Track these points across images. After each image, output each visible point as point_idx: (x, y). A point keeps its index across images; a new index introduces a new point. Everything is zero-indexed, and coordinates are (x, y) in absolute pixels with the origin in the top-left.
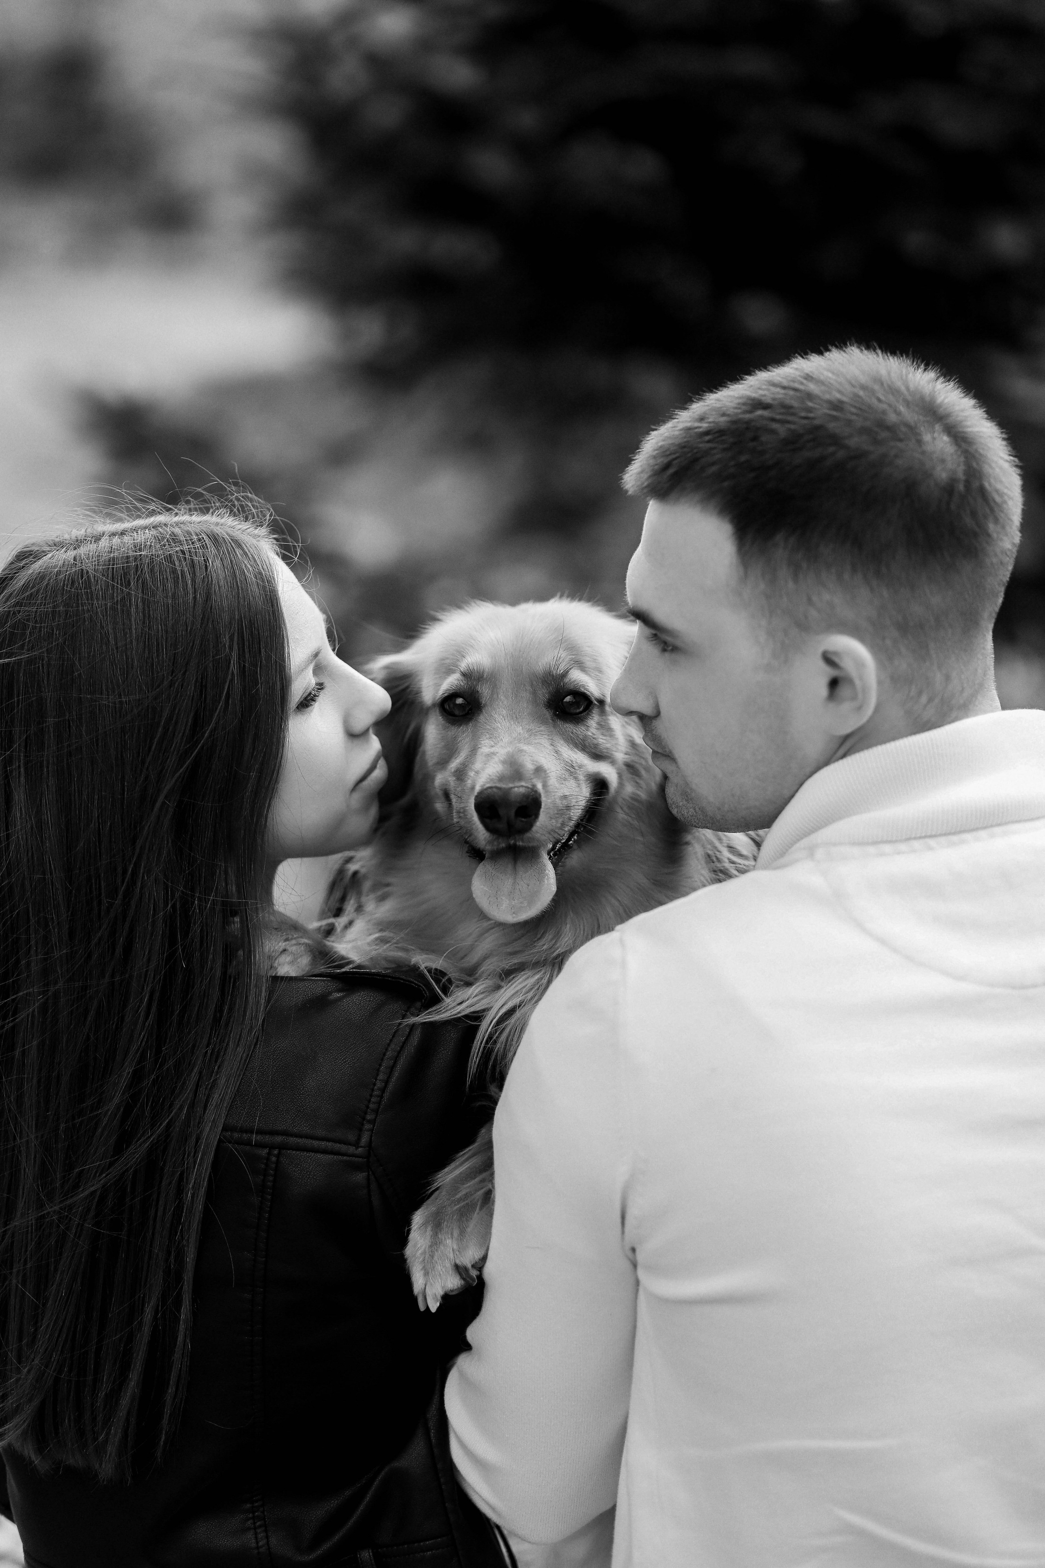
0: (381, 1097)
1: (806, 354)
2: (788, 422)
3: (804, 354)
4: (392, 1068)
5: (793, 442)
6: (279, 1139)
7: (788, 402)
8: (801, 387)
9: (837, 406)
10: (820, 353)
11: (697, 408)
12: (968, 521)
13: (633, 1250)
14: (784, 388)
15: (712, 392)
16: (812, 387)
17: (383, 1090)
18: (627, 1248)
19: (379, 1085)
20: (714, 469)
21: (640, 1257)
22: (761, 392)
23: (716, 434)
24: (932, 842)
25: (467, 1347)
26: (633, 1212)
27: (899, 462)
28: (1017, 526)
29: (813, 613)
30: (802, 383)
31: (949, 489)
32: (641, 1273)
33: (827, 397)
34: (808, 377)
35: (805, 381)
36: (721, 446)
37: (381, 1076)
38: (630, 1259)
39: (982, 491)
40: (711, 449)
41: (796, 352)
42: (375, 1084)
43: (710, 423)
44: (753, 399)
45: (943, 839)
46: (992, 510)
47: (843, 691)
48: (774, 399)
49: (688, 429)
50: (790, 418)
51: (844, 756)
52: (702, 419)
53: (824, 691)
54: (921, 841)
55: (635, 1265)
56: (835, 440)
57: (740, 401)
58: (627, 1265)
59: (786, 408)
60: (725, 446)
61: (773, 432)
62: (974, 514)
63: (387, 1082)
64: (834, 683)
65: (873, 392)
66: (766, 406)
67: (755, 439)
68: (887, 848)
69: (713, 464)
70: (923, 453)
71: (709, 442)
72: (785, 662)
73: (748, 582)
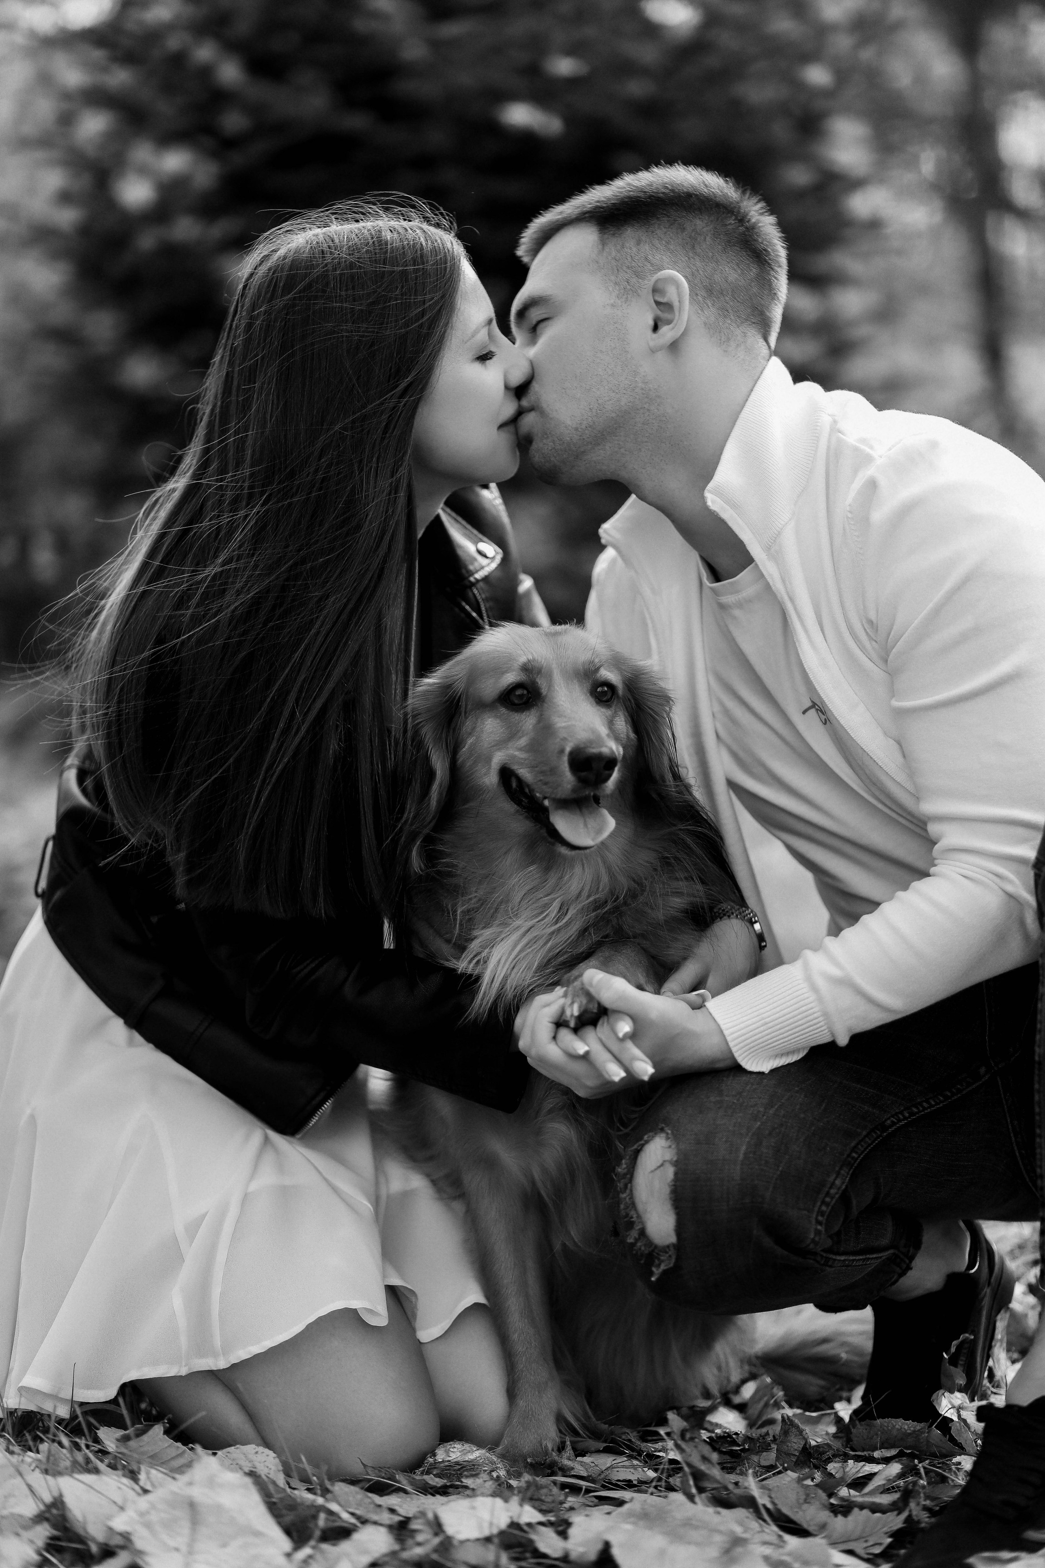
72: (626, 301)
73: (605, 253)
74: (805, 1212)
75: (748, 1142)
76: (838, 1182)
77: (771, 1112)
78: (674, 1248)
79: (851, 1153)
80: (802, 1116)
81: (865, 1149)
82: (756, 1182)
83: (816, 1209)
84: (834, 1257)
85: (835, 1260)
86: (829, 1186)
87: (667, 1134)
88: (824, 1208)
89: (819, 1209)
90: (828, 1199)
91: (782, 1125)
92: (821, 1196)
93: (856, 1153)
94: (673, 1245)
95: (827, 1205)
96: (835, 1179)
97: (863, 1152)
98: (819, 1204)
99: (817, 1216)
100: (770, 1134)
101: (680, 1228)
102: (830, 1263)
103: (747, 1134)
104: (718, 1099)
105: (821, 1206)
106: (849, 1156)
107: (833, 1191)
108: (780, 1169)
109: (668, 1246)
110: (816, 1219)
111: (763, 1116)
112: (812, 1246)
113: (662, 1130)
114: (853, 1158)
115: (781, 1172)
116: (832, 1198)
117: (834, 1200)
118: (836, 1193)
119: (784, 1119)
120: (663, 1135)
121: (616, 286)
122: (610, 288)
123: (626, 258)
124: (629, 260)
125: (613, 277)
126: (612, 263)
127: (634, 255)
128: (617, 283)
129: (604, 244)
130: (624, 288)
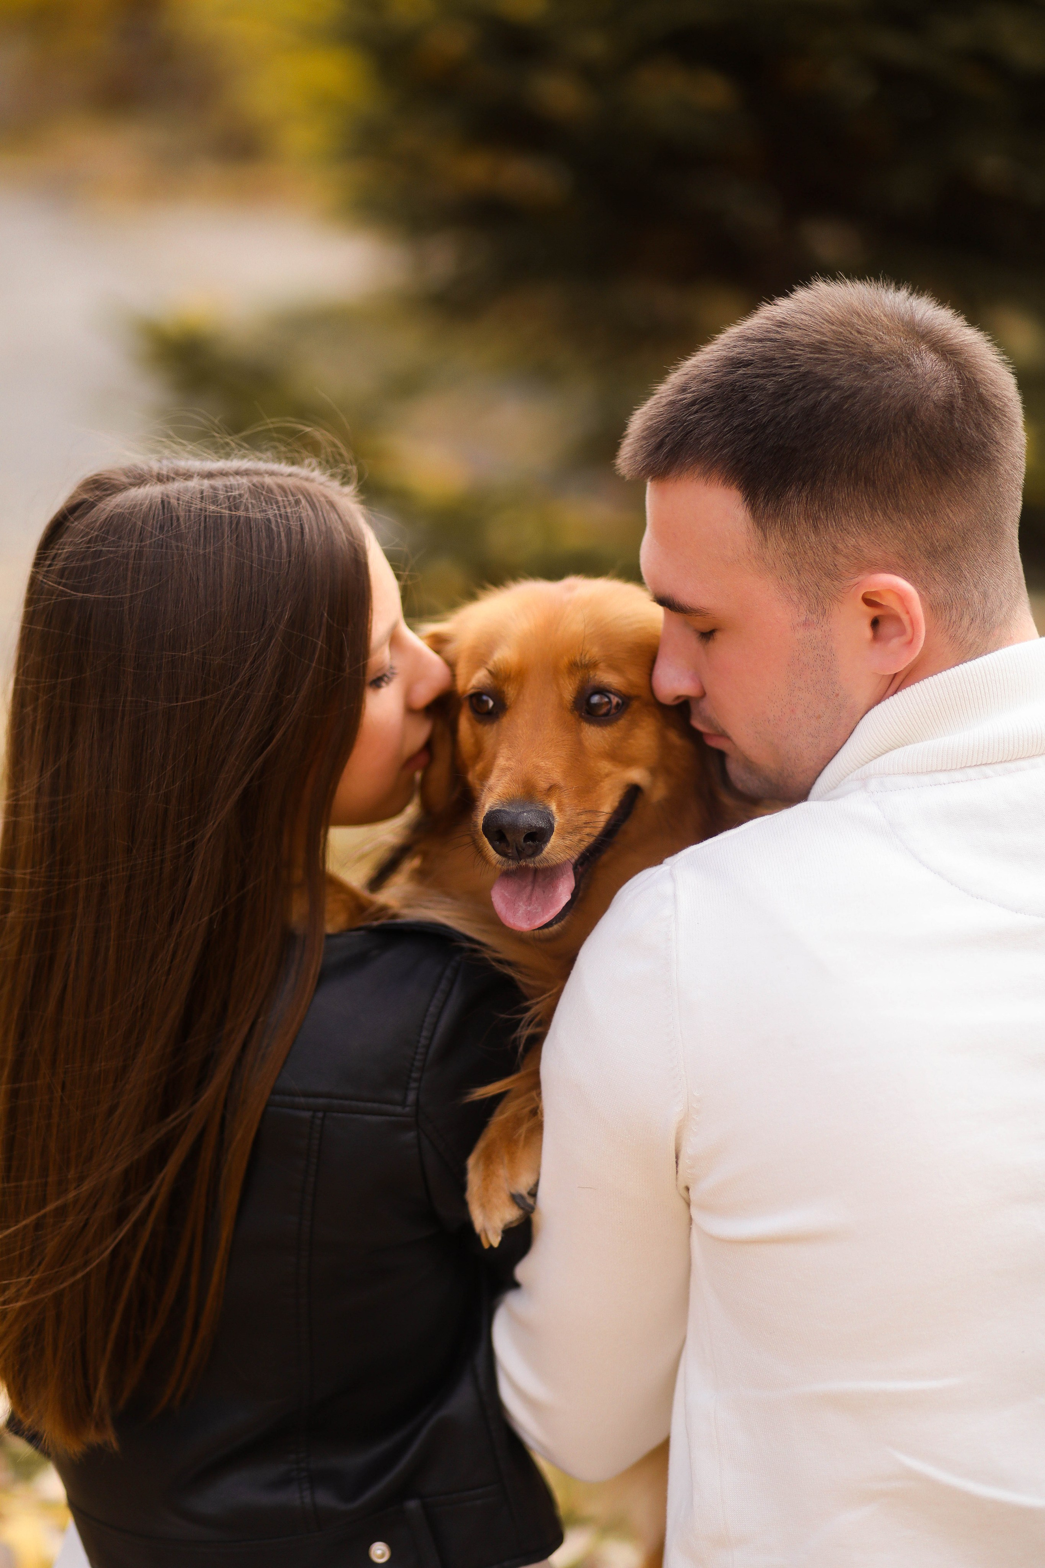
0: (426, 1053)
1: (772, 299)
2: (775, 375)
3: (770, 300)
4: (435, 1025)
5: (783, 394)
6: (321, 1101)
7: (770, 354)
8: (778, 336)
9: (820, 348)
10: (786, 295)
11: (675, 379)
12: (973, 433)
13: (688, 1189)
14: (760, 340)
15: (687, 359)
16: (789, 334)
17: (428, 1047)
18: (682, 1185)
19: (423, 1042)
20: (709, 439)
21: (694, 1196)
22: (737, 350)
23: (702, 402)
24: (987, 770)
25: (515, 1285)
26: (687, 1152)
27: (894, 391)
28: (1022, 427)
29: (841, 560)
30: (778, 332)
31: (949, 407)
32: (694, 1212)
33: (807, 340)
34: (782, 324)
35: (779, 329)
36: (711, 415)
37: (425, 1033)
38: (684, 1199)
39: (981, 399)
40: (702, 419)
41: (760, 300)
42: (418, 1042)
43: (694, 392)
44: (731, 359)
45: (998, 767)
46: (995, 418)
47: (887, 628)
48: (754, 355)
49: (672, 403)
50: (774, 371)
51: (895, 692)
52: (683, 389)
53: (868, 633)
54: (977, 769)
55: (688, 1204)
56: (826, 383)
57: (718, 363)
58: (682, 1205)
59: (768, 360)
60: (716, 413)
61: (762, 388)
62: (978, 426)
63: (431, 1038)
64: (875, 623)
65: (852, 325)
66: (747, 364)
67: (744, 399)
68: (942, 777)
69: (708, 433)
70: (915, 376)
71: (696, 412)
72: (824, 614)
73: (769, 545)
121: (803, 595)
122: (795, 599)
123: (804, 551)
124: (810, 553)
125: (793, 581)
126: (785, 561)
127: (815, 546)
128: (802, 590)
129: (763, 530)
130: (815, 596)
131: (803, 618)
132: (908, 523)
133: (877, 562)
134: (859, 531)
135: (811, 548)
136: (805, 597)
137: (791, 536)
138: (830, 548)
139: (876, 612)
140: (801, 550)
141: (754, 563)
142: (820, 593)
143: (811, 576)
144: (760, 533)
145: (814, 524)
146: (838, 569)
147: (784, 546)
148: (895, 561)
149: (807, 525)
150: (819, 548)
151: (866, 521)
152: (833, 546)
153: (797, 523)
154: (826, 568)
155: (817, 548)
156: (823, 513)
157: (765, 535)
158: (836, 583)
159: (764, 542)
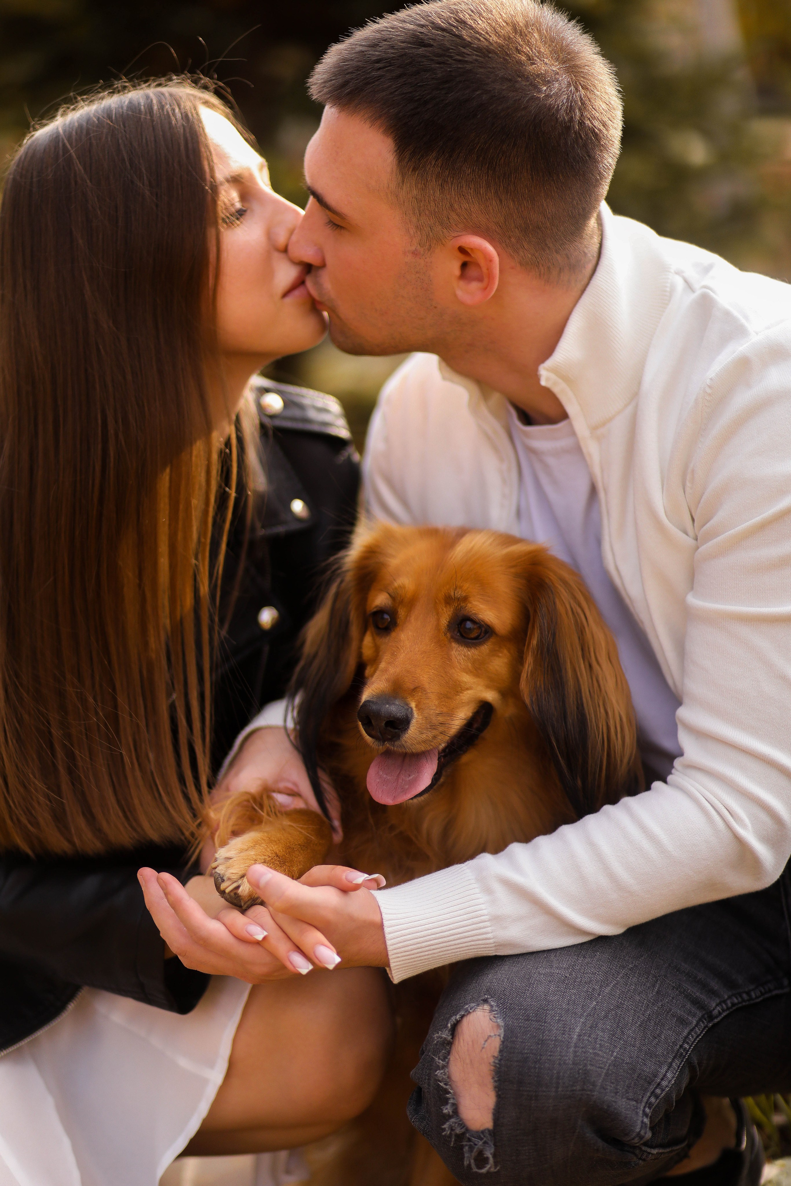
29: (454, 216)
47: (472, 272)
48: (434, 40)
53: (457, 271)
56: (481, 85)
64: (464, 266)
72: (429, 250)
73: (404, 188)
74: (634, 1103)
75: (583, 1023)
76: (669, 1075)
77: (607, 990)
78: (490, 1134)
79: (683, 1044)
80: (637, 998)
81: (695, 1040)
82: (589, 1067)
83: (645, 1100)
84: (649, 1150)
85: (649, 1153)
86: (661, 1076)
87: (492, 1006)
88: (653, 1100)
89: (648, 1100)
90: (658, 1091)
91: (618, 1007)
92: (652, 1088)
93: (688, 1043)
94: (489, 1130)
95: (657, 1097)
96: (666, 1072)
97: (692, 1044)
98: (648, 1094)
99: (645, 1107)
100: (606, 1016)
101: (498, 1113)
102: (644, 1157)
103: (582, 1015)
104: (548, 970)
105: (650, 1097)
106: (681, 1046)
107: (664, 1083)
108: (615, 1054)
109: (483, 1132)
110: (644, 1111)
111: (599, 995)
112: (636, 1140)
113: (485, 1001)
114: (685, 1049)
115: (616, 1057)
116: (663, 1090)
117: (664, 1093)
118: (667, 1086)
119: (620, 1000)
120: (486, 1007)
121: (418, 231)
122: (412, 232)
123: (428, 201)
124: (432, 204)
125: (414, 220)
126: (412, 203)
127: (438, 200)
128: (418, 228)
129: (403, 176)
130: (426, 235)
131: (413, 248)
132: (512, 204)
133: (481, 226)
134: (473, 200)
135: (434, 200)
136: (419, 233)
137: (422, 187)
138: (448, 205)
139: (467, 259)
140: (426, 199)
141: (390, 196)
142: (431, 234)
143: (428, 220)
144: (400, 177)
145: (442, 184)
146: (449, 222)
147: (415, 192)
148: (494, 228)
149: (436, 183)
150: (440, 203)
151: (480, 194)
152: (451, 204)
153: (429, 179)
154: (441, 217)
155: (439, 202)
156: (450, 178)
157: (403, 181)
158: (445, 231)
159: (401, 184)
